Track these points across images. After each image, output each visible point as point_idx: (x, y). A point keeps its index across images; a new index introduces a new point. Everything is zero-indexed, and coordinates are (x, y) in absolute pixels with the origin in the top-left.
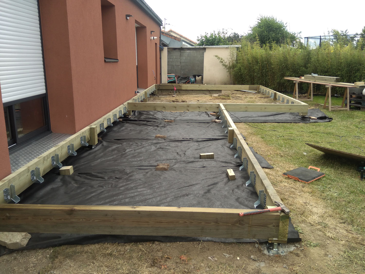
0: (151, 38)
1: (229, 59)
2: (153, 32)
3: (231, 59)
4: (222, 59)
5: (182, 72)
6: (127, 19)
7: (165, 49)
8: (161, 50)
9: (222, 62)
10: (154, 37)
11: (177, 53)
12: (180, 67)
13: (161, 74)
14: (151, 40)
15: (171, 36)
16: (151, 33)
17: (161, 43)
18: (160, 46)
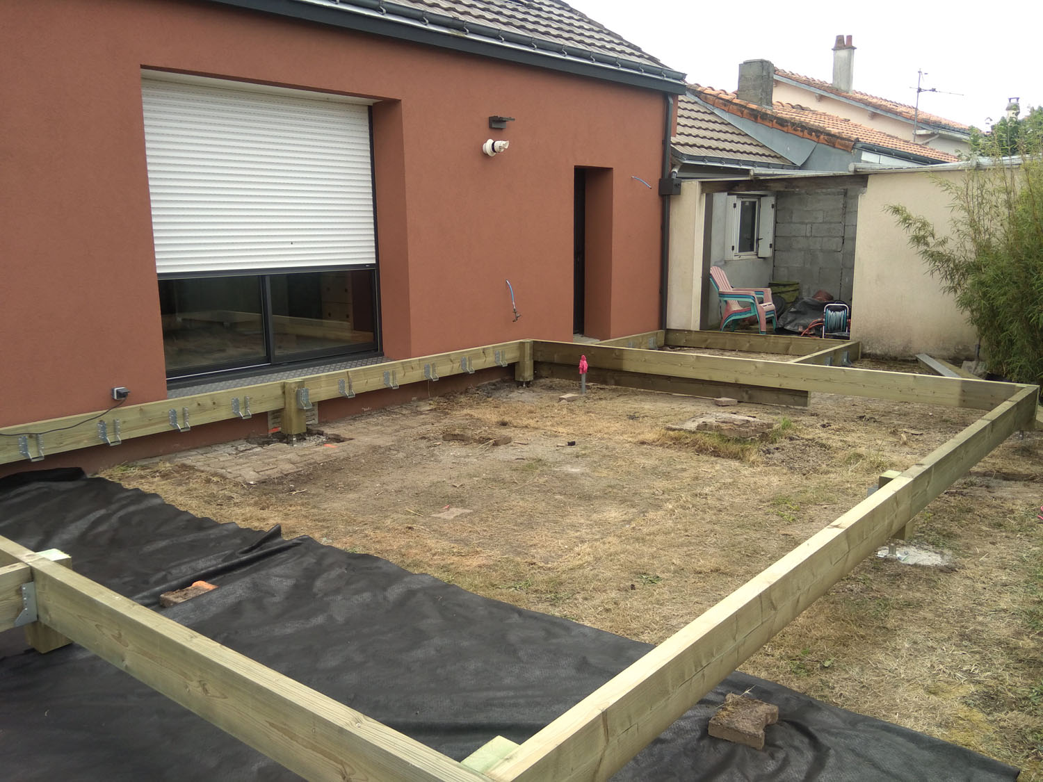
4: (925, 225)
5: (847, 280)
7: (691, 188)
11: (832, 202)
12: (840, 256)
14: (486, 155)
15: (813, 133)
16: (491, 127)
17: (673, 166)
18: (666, 176)
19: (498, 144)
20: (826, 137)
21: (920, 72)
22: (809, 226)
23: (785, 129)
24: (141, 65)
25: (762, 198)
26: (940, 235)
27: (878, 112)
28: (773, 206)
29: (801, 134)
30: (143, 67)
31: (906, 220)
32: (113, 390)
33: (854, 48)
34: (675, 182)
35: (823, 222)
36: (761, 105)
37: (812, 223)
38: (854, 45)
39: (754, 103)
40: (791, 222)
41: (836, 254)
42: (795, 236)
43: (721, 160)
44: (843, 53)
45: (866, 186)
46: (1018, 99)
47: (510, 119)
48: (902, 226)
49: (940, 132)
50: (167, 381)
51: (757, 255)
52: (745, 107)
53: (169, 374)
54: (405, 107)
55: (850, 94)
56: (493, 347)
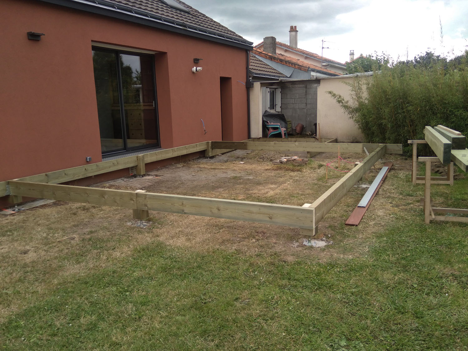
0: (193, 69)
2: (198, 60)
4: (340, 96)
5: (308, 119)
7: (257, 85)
8: (249, 87)
9: (339, 102)
11: (301, 90)
12: (305, 110)
14: (193, 73)
15: (293, 65)
16: (194, 62)
17: (250, 77)
18: (248, 81)
19: (198, 68)
20: (298, 66)
21: (322, 41)
22: (293, 99)
23: (283, 63)
24: (92, 40)
25: (277, 90)
26: (346, 100)
27: (308, 56)
28: (281, 92)
29: (289, 65)
30: (92, 41)
31: (334, 95)
32: (87, 158)
33: (297, 31)
34: (252, 83)
35: (299, 98)
36: (273, 54)
37: (295, 98)
38: (297, 30)
39: (270, 53)
40: (287, 98)
41: (304, 109)
42: (289, 103)
43: (265, 75)
44: (293, 33)
45: (320, 84)
46: (353, 51)
47: (201, 59)
48: (333, 97)
49: (331, 64)
50: (102, 155)
51: (276, 111)
52: (267, 55)
53: (103, 153)
54: (169, 55)
55: (297, 49)
56: (199, 144)
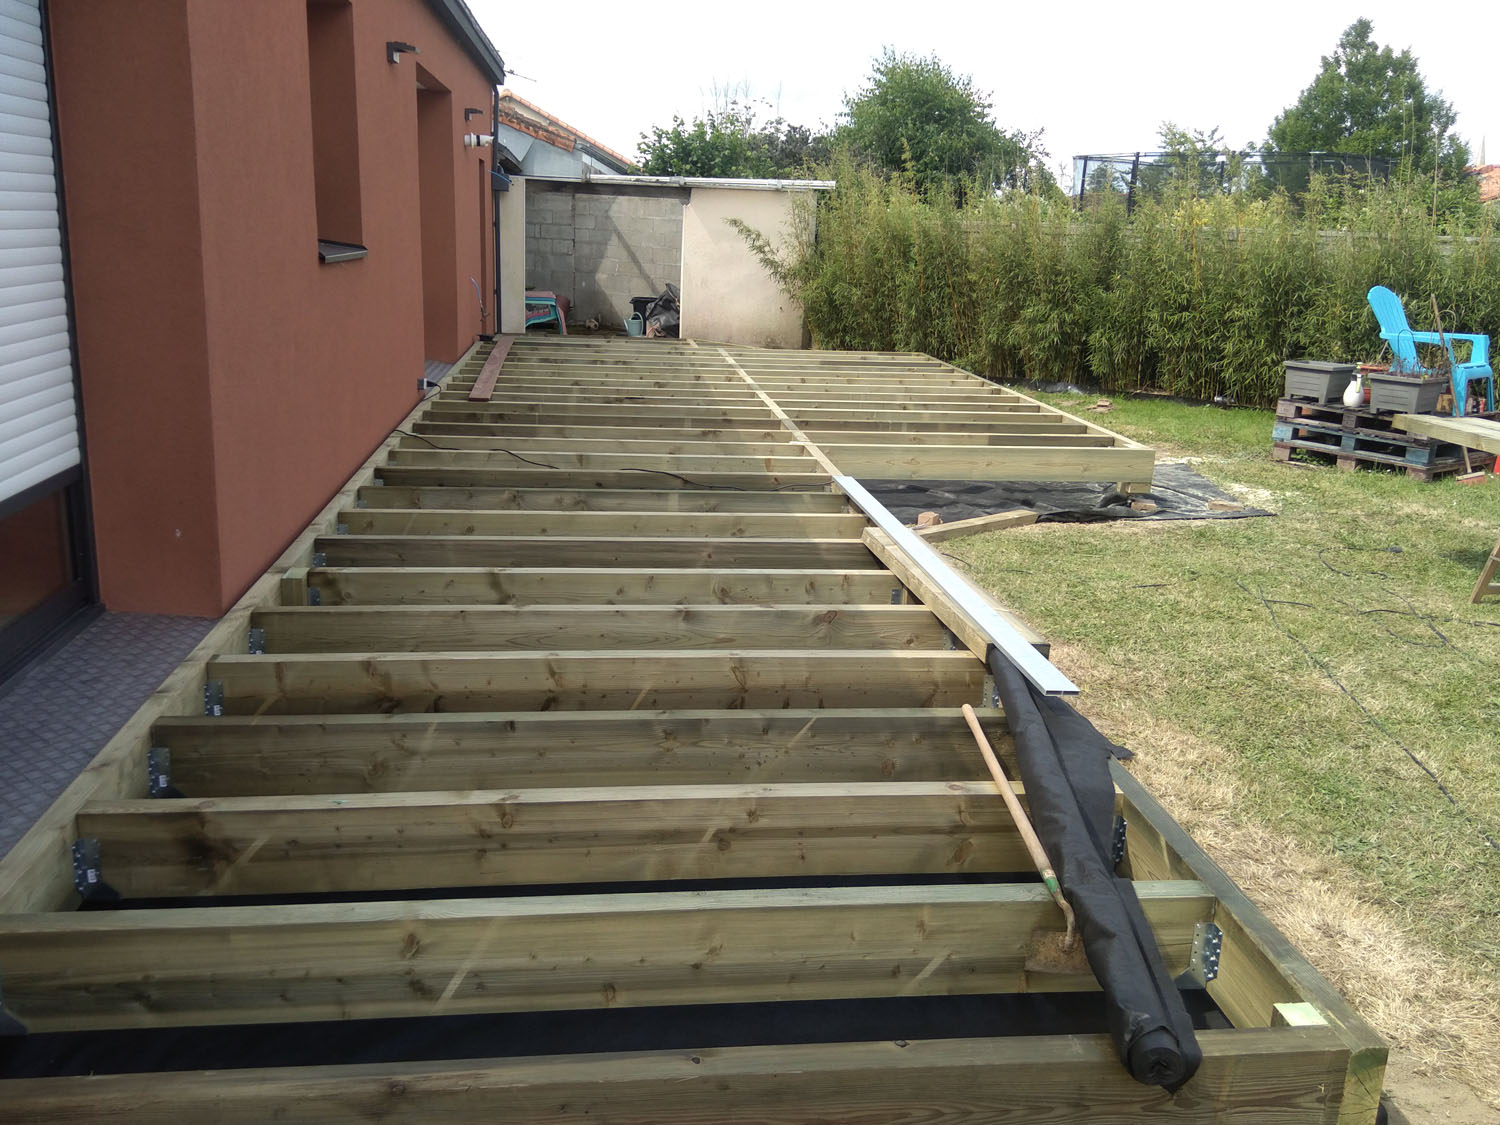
0: (467, 138)
1: (787, 238)
2: (475, 111)
3: (797, 237)
4: (759, 235)
5: (584, 284)
6: (391, 61)
7: (517, 186)
8: (499, 190)
9: (760, 249)
10: (481, 137)
11: (560, 203)
12: (571, 260)
13: (498, 292)
15: (533, 128)
18: (496, 170)
20: (545, 134)
22: (537, 227)
26: (773, 246)
29: (517, 127)
31: (744, 231)
35: (552, 224)
37: (541, 224)
41: (567, 257)
45: (690, 196)
48: (742, 236)
